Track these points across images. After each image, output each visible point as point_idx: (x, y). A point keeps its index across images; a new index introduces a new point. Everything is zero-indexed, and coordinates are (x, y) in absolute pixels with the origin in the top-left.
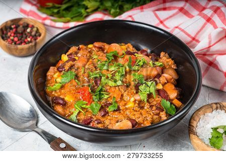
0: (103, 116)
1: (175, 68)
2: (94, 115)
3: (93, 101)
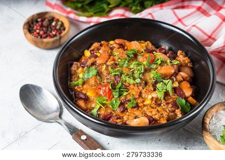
0: (122, 112)
1: (191, 66)
2: (113, 111)
3: (113, 97)
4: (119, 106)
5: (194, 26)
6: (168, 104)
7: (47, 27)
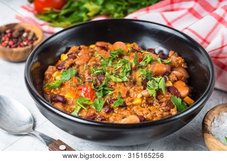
0: (108, 113)
1: (185, 67)
2: (97, 112)
3: (96, 97)
4: (104, 106)
5: (186, 28)
6: (161, 103)
7: (17, 38)
